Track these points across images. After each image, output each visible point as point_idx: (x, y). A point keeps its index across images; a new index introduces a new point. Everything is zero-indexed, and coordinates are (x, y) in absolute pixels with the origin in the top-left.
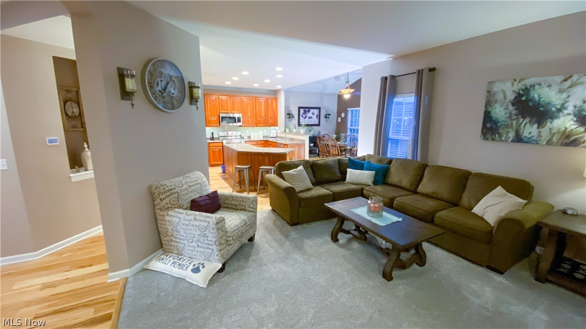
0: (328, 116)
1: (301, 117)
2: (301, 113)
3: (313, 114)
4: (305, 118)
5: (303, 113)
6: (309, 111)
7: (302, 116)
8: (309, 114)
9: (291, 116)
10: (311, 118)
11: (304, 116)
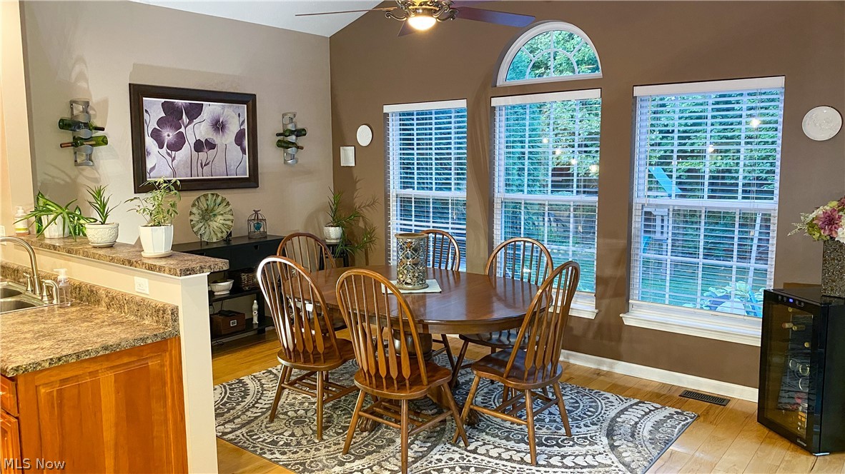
0: (292, 138)
1: (150, 143)
2: (151, 121)
3: (219, 126)
4: (177, 145)
5: (161, 122)
6: (194, 113)
7: (156, 135)
8: (198, 130)
9: (83, 133)
10: (211, 146)
11: (169, 135)
